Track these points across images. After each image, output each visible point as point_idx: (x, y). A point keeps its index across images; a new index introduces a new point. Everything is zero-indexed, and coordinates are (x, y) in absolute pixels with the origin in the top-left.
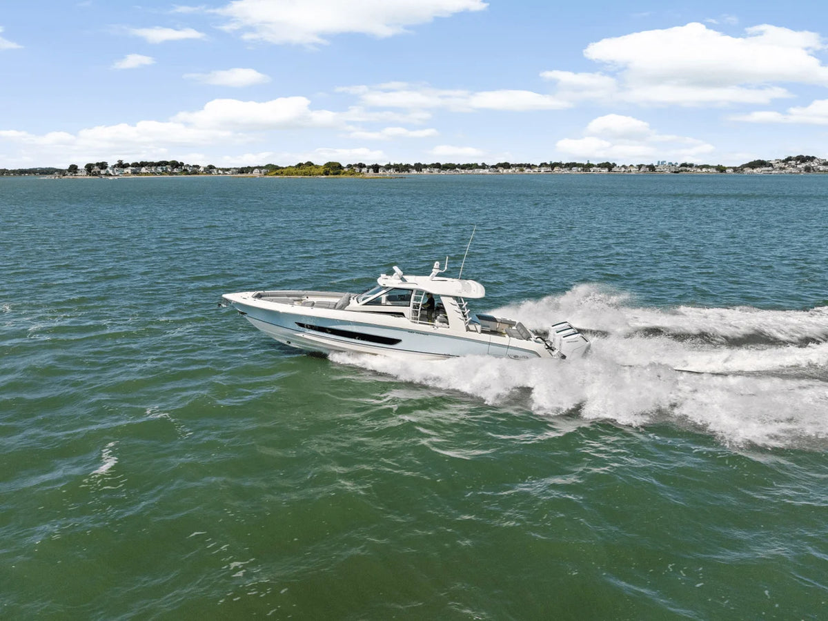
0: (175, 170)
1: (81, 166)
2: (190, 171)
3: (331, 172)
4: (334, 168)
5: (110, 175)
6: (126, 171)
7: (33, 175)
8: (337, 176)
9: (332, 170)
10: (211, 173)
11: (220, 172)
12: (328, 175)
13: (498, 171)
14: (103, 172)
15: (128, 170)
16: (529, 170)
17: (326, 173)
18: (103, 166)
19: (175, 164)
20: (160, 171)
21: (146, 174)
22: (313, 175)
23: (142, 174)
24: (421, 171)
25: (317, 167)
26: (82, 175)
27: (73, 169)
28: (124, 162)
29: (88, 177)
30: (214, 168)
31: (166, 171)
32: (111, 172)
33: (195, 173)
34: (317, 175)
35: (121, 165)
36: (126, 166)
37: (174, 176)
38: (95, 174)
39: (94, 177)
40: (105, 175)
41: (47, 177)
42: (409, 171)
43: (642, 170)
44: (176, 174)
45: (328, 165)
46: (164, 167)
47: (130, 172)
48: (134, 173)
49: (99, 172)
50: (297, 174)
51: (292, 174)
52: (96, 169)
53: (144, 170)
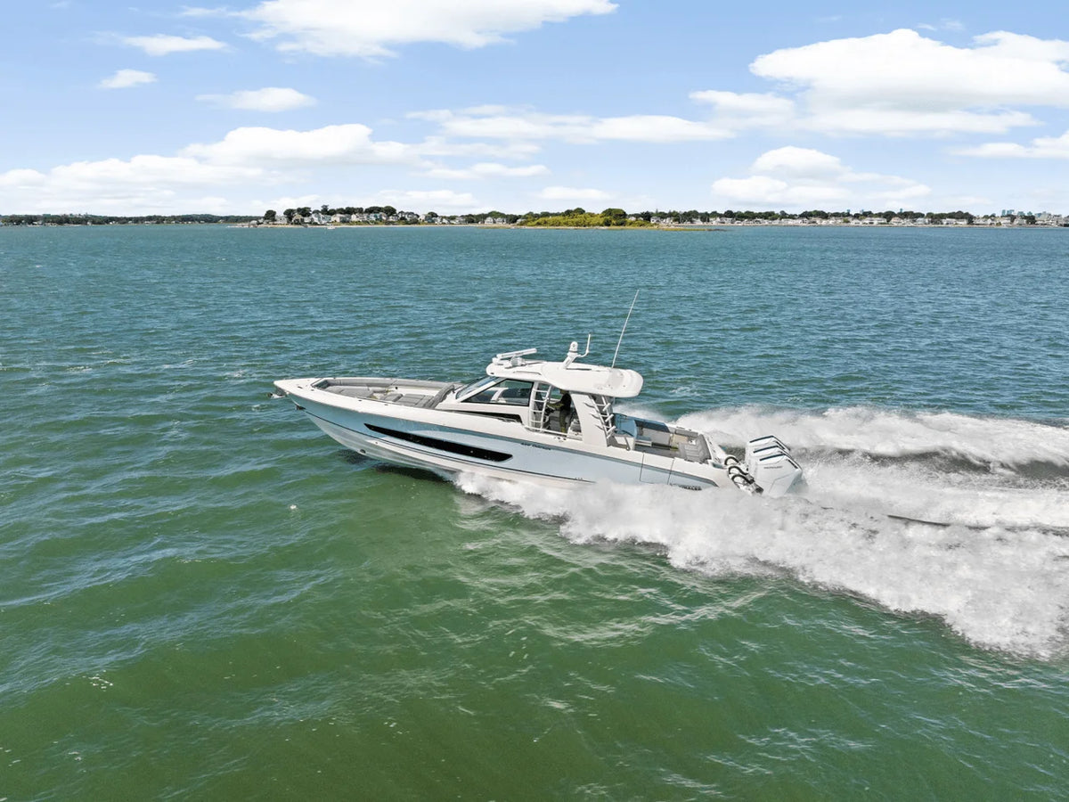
0: (391, 219)
1: (280, 213)
2: (408, 219)
3: (614, 222)
4: (616, 217)
5: (316, 224)
6: (333, 218)
7: (197, 222)
8: (622, 227)
9: (615, 218)
10: (433, 222)
11: (444, 221)
12: (609, 225)
13: (814, 222)
14: (307, 220)
15: (337, 218)
16: (857, 221)
17: (607, 223)
18: (305, 212)
19: (390, 211)
20: (374, 219)
21: (357, 223)
22: (589, 225)
23: (353, 223)
24: (708, 221)
25: (592, 215)
26: (282, 223)
27: (270, 215)
28: (329, 208)
29: (290, 226)
30: (437, 216)
31: (381, 220)
32: (316, 220)
33: (416, 222)
34: (594, 225)
35: (327, 212)
36: (332, 213)
37: (391, 226)
38: (297, 223)
39: (297, 226)
40: (310, 223)
41: (239, 226)
42: (692, 222)
43: (1016, 222)
44: (392, 223)
45: (609, 212)
46: (378, 215)
47: (338, 220)
48: (344, 221)
49: (302, 220)
50: (566, 224)
51: (559, 224)
52: (297, 216)
53: (354, 218)
